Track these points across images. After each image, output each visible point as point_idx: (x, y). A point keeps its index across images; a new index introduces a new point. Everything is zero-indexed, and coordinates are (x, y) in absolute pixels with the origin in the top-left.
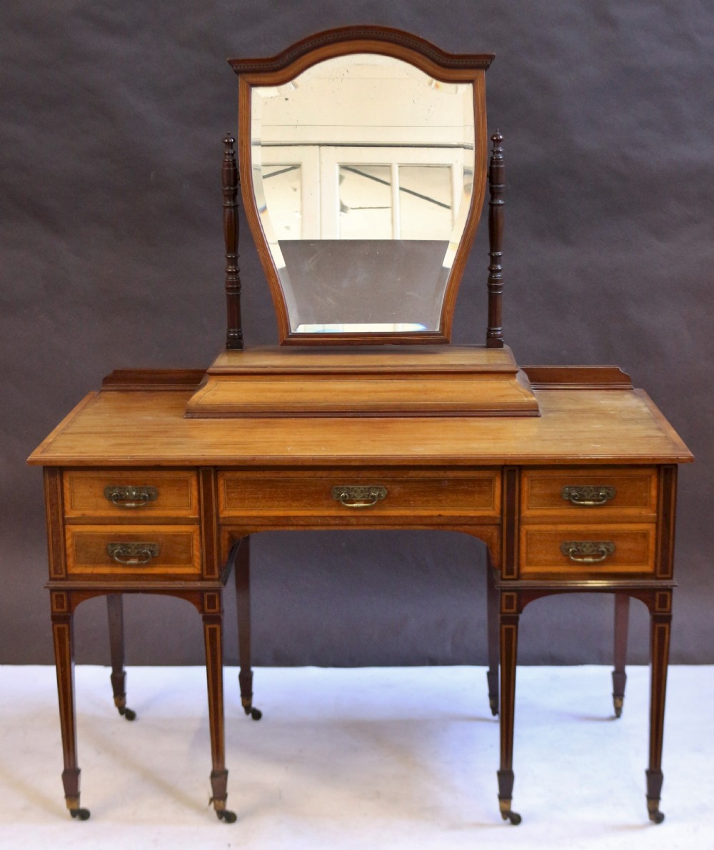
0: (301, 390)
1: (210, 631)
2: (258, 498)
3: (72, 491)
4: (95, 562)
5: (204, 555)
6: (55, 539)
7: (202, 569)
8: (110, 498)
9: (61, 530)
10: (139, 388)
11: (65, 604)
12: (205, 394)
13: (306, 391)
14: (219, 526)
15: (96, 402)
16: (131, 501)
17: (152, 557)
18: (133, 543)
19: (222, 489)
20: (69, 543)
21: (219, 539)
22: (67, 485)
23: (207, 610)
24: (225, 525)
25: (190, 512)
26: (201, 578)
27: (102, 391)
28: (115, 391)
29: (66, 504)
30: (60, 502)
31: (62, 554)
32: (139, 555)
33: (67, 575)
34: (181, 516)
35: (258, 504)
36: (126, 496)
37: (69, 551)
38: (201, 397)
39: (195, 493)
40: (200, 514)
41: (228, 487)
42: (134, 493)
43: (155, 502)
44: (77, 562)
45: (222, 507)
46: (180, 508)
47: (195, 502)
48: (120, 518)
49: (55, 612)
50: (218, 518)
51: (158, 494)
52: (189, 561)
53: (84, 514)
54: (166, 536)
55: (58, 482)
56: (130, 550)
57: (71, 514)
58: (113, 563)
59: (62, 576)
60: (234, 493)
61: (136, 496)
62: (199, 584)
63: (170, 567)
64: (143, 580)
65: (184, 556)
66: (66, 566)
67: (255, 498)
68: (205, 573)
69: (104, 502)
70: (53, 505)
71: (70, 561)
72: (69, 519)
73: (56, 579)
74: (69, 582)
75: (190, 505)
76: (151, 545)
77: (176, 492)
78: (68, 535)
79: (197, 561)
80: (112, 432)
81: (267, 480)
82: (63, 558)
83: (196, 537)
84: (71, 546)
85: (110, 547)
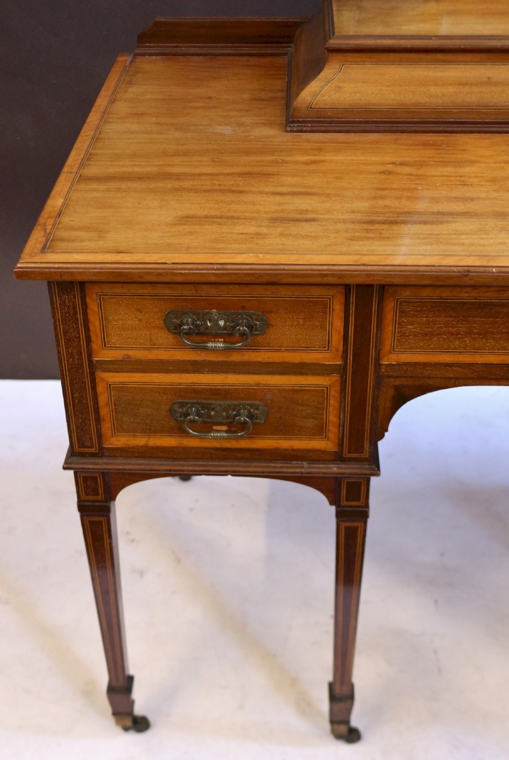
0: (489, 82)
1: (345, 531)
2: (458, 333)
3: (103, 319)
4: (151, 430)
5: (347, 423)
6: (76, 395)
7: (341, 444)
8: (176, 330)
9: (87, 381)
10: (193, 50)
11: (101, 491)
12: (323, 87)
13: (497, 84)
14: (379, 379)
15: (130, 83)
16: (216, 336)
17: (254, 424)
18: (218, 402)
19: (389, 316)
20: (103, 399)
21: (376, 398)
22: (93, 306)
23: (344, 503)
24: (389, 377)
25: (328, 355)
26: (338, 458)
27: (136, 55)
28: (156, 55)
29: (93, 337)
30: (83, 335)
31: (92, 417)
32: (228, 421)
33: (101, 448)
34: (308, 361)
35: (457, 342)
36: (207, 328)
37: (104, 412)
38: (315, 95)
39: (339, 324)
40: (345, 359)
41: (403, 313)
42: (222, 323)
43: (260, 339)
44: (119, 429)
45: (387, 346)
46: (307, 349)
47: (337, 340)
48: (195, 363)
49: (84, 501)
50: (378, 365)
51: (267, 325)
52: (320, 431)
53: (129, 357)
54: (280, 390)
55: (78, 302)
56: (213, 413)
57: (103, 355)
58: (182, 432)
59: (93, 450)
60: (412, 324)
61: (225, 328)
62: (334, 469)
63: (285, 439)
64: (237, 459)
65: (310, 423)
66: (100, 436)
67: (452, 334)
68: (346, 449)
69: (165, 337)
70: (69, 340)
71: (106, 427)
72: (100, 362)
73: (82, 455)
74: (105, 460)
75: (327, 346)
76: (251, 406)
77: (301, 322)
78: (100, 388)
79: (333, 431)
80: (169, 176)
81: (480, 304)
82: (93, 423)
83: (334, 393)
84: (107, 404)
85: (176, 407)
